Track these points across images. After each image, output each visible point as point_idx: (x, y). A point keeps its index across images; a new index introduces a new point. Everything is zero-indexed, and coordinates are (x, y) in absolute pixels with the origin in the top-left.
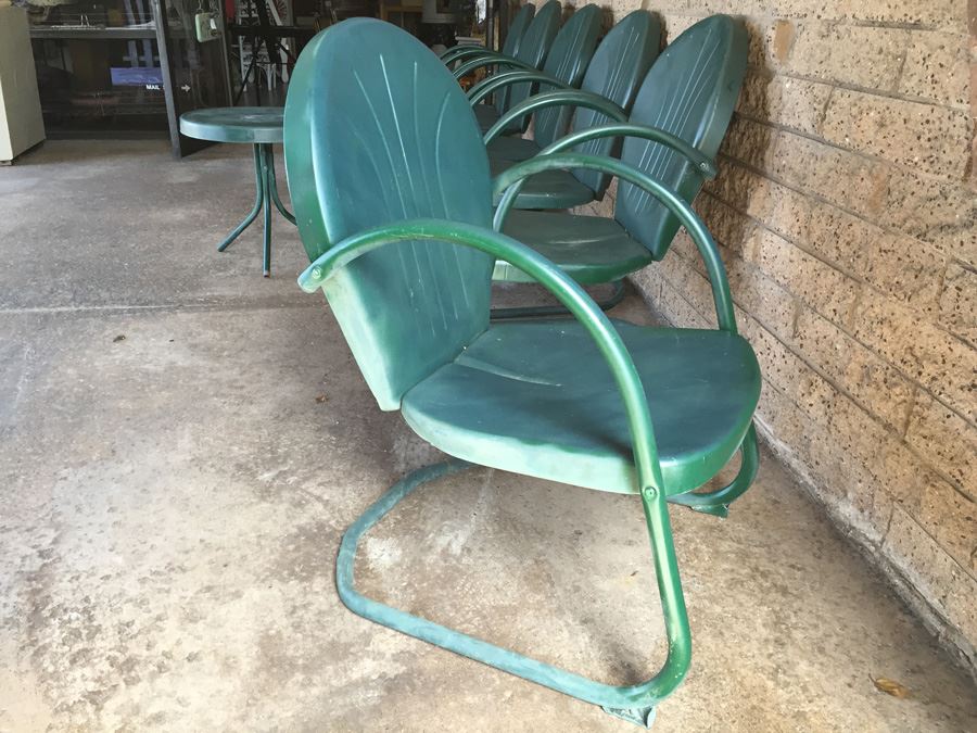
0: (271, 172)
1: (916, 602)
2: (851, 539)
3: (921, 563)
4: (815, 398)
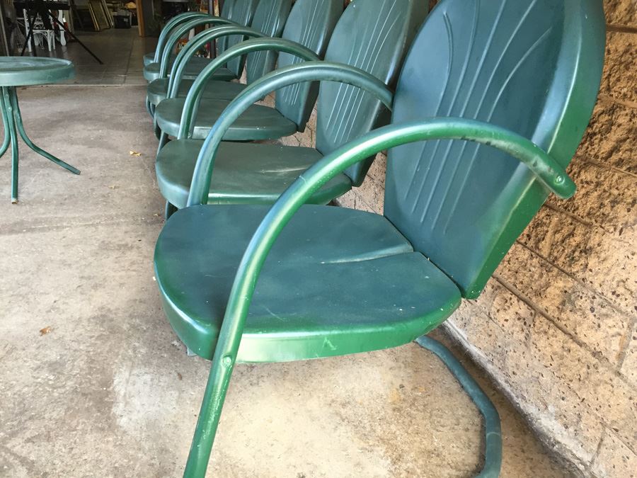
0: (16, 112)
4: (510, 314)
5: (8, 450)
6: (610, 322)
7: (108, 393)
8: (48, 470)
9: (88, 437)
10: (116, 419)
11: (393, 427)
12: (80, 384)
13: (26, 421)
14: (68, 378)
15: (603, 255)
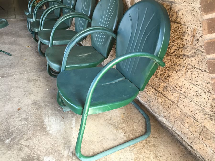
1: (184, 143)
2: (164, 126)
3: (184, 133)
4: (151, 92)
5: (21, 144)
6: (175, 94)
7: (44, 125)
8: (34, 147)
9: (42, 137)
10: (48, 132)
11: (123, 125)
12: (35, 123)
13: (23, 135)
14: (31, 122)
15: (173, 78)
